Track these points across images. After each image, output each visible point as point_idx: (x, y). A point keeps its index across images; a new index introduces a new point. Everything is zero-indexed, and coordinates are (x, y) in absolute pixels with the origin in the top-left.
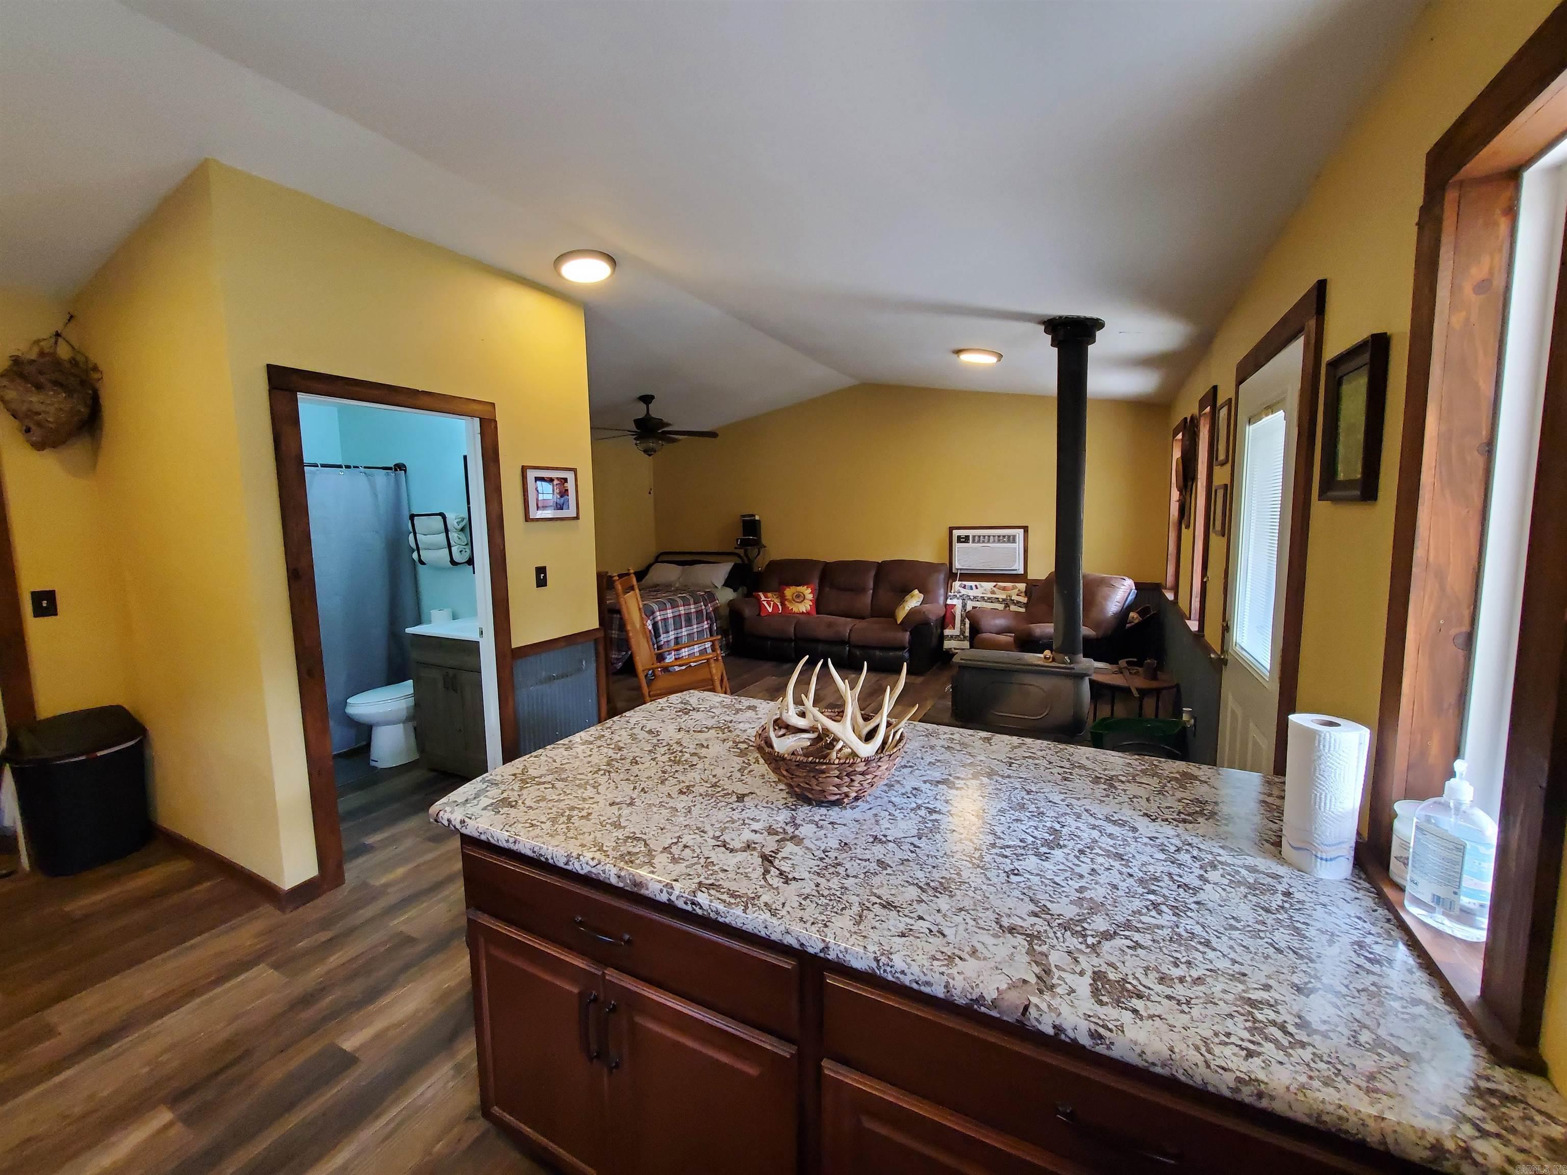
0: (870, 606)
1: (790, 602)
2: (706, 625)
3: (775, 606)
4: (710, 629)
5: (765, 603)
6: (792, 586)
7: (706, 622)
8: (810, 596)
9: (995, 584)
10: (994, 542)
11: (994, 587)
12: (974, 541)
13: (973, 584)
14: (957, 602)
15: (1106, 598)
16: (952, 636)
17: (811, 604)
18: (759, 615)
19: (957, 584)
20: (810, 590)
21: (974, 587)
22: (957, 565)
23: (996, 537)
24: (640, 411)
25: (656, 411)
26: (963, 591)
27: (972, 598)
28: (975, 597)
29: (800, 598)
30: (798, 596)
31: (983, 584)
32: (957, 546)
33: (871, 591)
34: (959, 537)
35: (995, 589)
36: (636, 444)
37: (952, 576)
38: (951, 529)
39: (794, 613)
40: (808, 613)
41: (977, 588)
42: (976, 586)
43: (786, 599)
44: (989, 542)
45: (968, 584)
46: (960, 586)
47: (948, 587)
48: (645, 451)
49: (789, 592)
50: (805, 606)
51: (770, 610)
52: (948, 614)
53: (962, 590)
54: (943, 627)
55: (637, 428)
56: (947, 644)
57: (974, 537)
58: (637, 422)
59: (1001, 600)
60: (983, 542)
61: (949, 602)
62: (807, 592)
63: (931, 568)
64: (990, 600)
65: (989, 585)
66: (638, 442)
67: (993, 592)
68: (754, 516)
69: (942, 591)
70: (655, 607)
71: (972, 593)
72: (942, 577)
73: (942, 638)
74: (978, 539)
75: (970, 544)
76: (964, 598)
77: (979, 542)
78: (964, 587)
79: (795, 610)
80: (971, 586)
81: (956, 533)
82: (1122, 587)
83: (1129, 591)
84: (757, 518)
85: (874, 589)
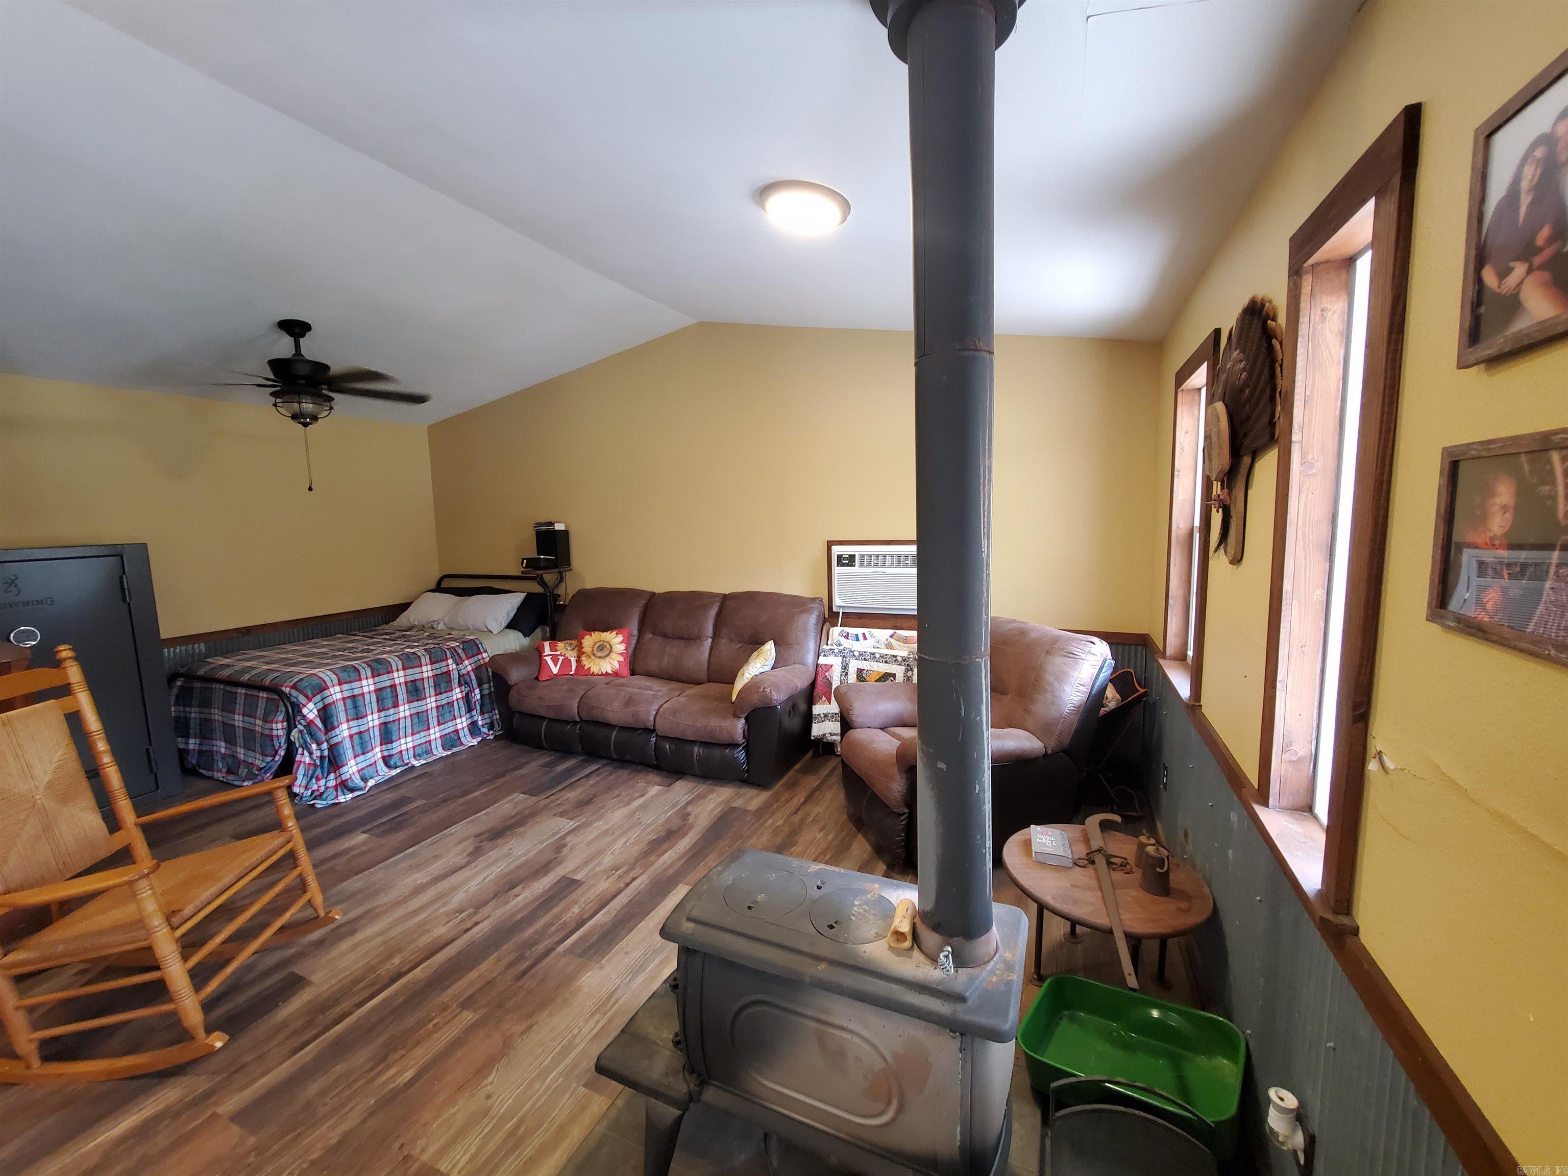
0: (705, 666)
1: (589, 657)
2: (457, 693)
3: (567, 662)
4: (467, 699)
5: (548, 659)
6: (594, 631)
7: (458, 690)
8: (621, 648)
9: (891, 632)
10: (891, 566)
11: (891, 636)
12: (862, 565)
13: (859, 631)
14: (835, 662)
15: (1062, 677)
16: (826, 716)
17: (621, 659)
18: (537, 678)
19: (836, 631)
20: (620, 638)
21: (861, 637)
22: (837, 601)
23: (895, 558)
24: (284, 347)
25: (311, 348)
26: (846, 643)
27: (857, 654)
28: (861, 654)
29: (604, 650)
30: (601, 648)
31: (876, 631)
32: (837, 570)
33: (710, 640)
34: (840, 557)
35: (891, 640)
36: (275, 405)
37: (831, 617)
38: (830, 544)
39: (593, 674)
40: (616, 674)
41: (865, 638)
42: (864, 634)
43: (583, 653)
44: (884, 565)
45: (853, 631)
46: (841, 634)
47: (822, 635)
48: (294, 417)
49: (589, 641)
50: (610, 664)
51: (555, 670)
52: (820, 679)
53: (843, 640)
54: (811, 701)
55: (275, 377)
56: (817, 730)
57: (862, 556)
58: (275, 364)
59: (900, 659)
60: (876, 565)
61: (822, 660)
62: (617, 641)
63: (798, 604)
64: (885, 659)
65: (883, 634)
66: (278, 400)
67: (889, 646)
68: (551, 524)
69: (812, 645)
70: (328, 676)
71: (858, 647)
72: (812, 620)
73: (808, 719)
74: (868, 560)
75: (856, 569)
76: (846, 655)
77: (869, 565)
78: (847, 637)
79: (595, 669)
80: (857, 635)
81: (837, 550)
82: (1090, 657)
83: (1100, 663)
84: (559, 527)
85: (714, 638)
